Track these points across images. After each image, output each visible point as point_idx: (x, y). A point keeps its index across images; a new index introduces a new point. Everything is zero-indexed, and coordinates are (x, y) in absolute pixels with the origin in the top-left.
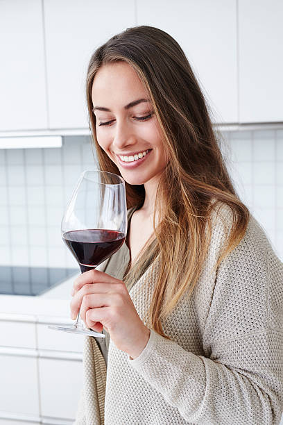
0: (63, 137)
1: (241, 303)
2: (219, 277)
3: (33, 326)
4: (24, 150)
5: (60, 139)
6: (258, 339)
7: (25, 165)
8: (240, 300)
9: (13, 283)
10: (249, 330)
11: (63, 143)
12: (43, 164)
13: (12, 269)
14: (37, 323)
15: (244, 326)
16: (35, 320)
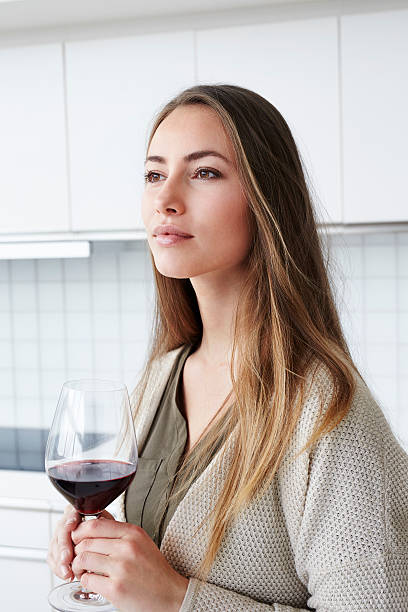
0: (91, 242)
1: (347, 516)
2: (312, 478)
3: (46, 515)
4: (36, 261)
5: (87, 246)
6: (371, 568)
7: (37, 281)
8: (344, 513)
9: (18, 452)
10: (358, 557)
11: (92, 251)
12: (64, 281)
13: (16, 431)
14: (51, 511)
15: (351, 549)
16: (48, 507)
